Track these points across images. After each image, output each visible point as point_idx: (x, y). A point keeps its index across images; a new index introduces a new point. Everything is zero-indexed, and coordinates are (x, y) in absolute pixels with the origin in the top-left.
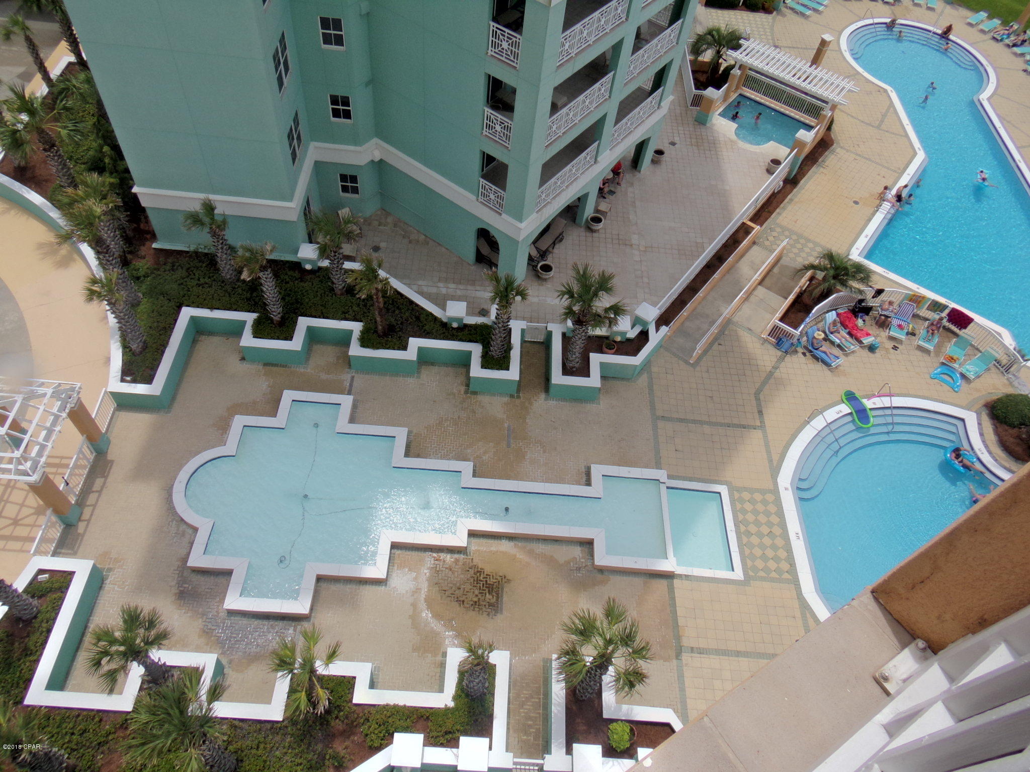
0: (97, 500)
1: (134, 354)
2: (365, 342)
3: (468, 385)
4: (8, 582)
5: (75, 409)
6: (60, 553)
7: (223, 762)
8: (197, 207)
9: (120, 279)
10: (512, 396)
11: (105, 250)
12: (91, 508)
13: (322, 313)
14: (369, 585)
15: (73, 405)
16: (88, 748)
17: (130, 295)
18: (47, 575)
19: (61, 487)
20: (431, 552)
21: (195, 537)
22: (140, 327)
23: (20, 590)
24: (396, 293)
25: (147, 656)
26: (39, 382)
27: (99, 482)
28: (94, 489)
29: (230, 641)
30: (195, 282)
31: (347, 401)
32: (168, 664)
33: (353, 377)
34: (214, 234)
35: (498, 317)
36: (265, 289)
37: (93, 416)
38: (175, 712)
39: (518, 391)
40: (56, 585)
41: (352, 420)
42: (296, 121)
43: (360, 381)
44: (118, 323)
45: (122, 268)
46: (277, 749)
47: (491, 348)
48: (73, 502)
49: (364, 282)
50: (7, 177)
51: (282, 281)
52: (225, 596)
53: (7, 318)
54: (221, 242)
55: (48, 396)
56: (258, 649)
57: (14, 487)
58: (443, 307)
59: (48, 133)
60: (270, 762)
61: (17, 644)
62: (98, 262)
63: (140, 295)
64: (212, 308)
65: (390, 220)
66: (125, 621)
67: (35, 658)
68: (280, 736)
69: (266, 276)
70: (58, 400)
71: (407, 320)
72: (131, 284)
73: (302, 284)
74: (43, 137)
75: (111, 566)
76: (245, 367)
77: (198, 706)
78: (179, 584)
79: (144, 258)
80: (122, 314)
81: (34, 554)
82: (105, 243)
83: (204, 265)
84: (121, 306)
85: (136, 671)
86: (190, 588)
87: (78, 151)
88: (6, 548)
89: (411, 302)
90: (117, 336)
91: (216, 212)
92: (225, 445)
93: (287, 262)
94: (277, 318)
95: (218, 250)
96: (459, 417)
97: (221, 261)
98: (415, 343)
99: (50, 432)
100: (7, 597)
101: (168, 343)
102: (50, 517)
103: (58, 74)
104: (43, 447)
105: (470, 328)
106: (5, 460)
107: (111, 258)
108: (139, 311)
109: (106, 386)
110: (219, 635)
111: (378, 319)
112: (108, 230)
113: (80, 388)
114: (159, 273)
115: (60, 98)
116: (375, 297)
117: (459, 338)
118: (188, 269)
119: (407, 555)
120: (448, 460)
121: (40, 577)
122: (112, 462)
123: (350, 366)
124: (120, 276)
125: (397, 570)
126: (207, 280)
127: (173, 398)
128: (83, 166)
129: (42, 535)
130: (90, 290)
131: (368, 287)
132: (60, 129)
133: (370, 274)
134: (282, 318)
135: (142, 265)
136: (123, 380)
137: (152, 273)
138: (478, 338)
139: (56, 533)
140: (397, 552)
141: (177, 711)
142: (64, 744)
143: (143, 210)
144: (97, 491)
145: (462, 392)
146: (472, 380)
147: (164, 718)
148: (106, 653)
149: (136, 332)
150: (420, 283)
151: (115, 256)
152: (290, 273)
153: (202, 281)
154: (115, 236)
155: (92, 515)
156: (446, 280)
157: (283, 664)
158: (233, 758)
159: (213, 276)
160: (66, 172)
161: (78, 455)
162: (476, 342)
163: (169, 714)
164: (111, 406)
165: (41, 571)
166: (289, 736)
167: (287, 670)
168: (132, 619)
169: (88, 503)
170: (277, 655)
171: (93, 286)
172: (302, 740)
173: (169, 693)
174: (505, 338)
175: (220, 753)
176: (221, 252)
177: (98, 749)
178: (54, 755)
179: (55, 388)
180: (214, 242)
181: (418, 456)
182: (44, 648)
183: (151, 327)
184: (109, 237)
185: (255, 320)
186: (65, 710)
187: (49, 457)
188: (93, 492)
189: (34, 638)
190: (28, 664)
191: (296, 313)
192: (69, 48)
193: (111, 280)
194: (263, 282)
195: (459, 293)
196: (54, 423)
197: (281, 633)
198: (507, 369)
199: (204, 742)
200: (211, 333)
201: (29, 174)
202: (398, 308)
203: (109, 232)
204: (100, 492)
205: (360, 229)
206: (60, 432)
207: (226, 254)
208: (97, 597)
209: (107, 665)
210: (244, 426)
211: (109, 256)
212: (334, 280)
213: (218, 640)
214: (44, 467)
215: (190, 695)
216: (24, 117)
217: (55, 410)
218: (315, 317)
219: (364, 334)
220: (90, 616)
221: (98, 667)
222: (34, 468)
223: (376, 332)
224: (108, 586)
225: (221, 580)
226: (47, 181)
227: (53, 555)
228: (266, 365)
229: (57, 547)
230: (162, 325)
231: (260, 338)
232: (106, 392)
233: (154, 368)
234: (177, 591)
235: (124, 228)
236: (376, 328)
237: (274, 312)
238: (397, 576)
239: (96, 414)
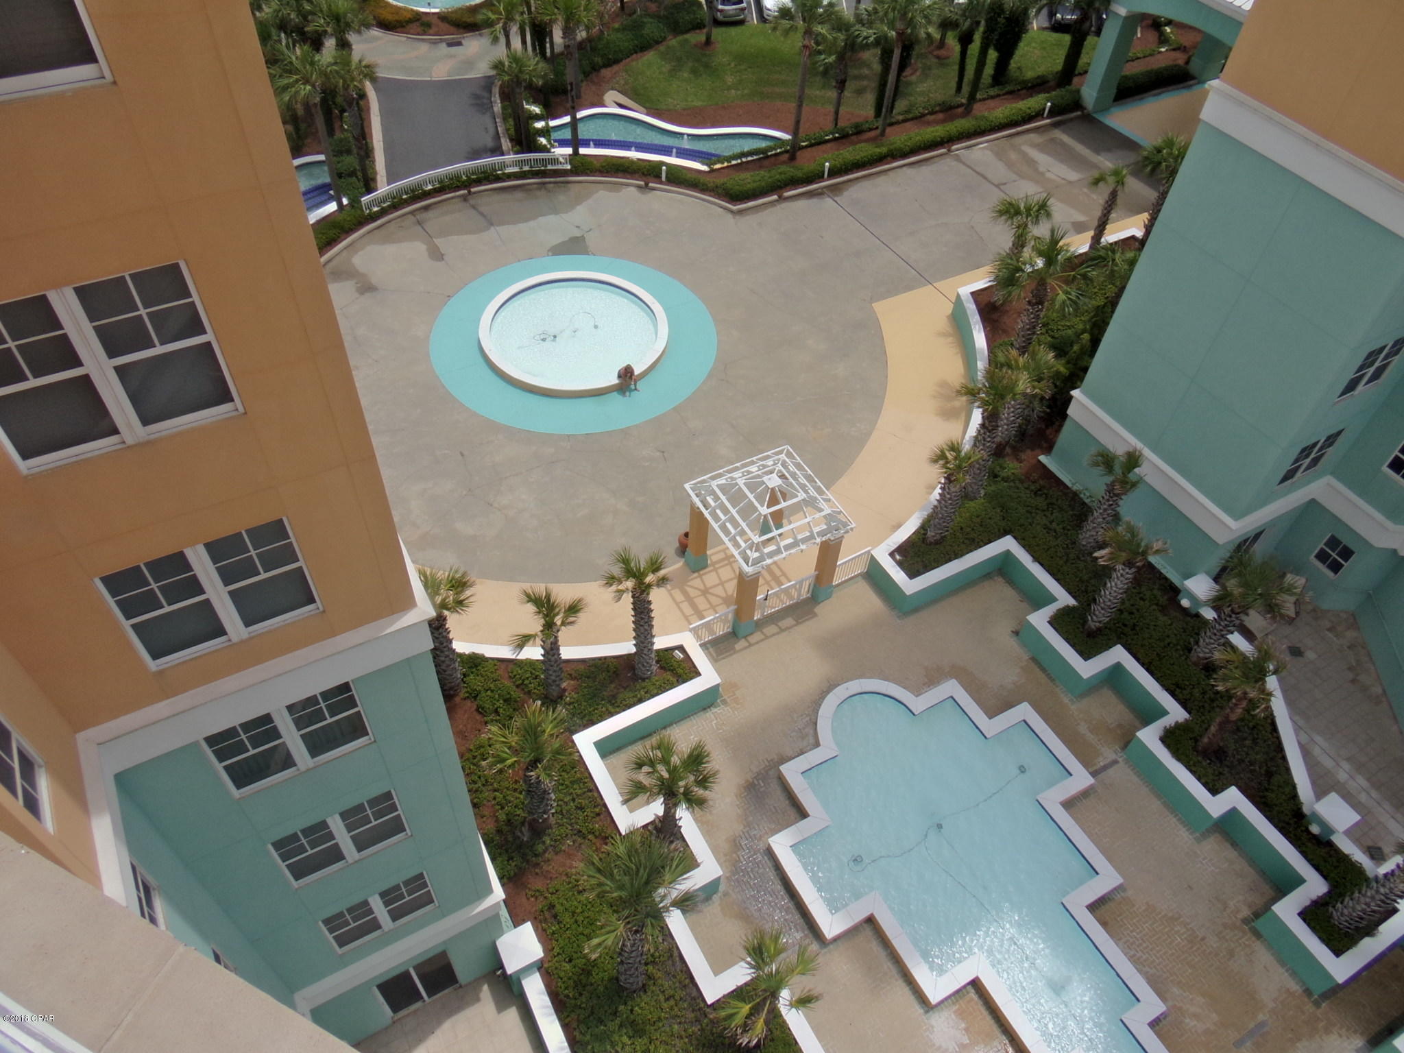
0: (774, 635)
1: (924, 540)
2: (1171, 738)
3: (1257, 915)
4: (654, 631)
5: (831, 543)
6: (707, 649)
7: (633, 970)
8: (1119, 450)
9: (979, 464)
10: (1308, 992)
11: (990, 428)
12: (763, 637)
13: (1150, 663)
14: (911, 989)
15: (832, 539)
16: (571, 825)
17: (973, 485)
18: (682, 656)
19: (760, 597)
20: (1010, 1041)
21: (810, 750)
22: (953, 520)
23: (656, 647)
24: (1269, 721)
25: (676, 805)
26: (827, 495)
27: (789, 621)
28: (780, 624)
29: (744, 876)
30: (1045, 521)
31: (1081, 779)
32: (682, 830)
33: (1115, 762)
34: (1110, 489)
35: (1389, 876)
36: (1109, 585)
37: (838, 563)
38: (644, 874)
39: (1325, 996)
40: (680, 671)
41: (1068, 805)
42: (1331, 440)
43: (1121, 774)
44: (938, 501)
45: (989, 456)
46: (680, 1023)
47: (1339, 905)
48: (755, 618)
49: (1237, 673)
50: (974, 306)
51: (1139, 593)
52: (780, 831)
53: (858, 425)
54: (1111, 503)
55: (823, 514)
56: (756, 914)
57: (730, 564)
58: (1320, 794)
59: (1046, 289)
60: (663, 1026)
61: (613, 686)
62: (975, 434)
63: (982, 492)
64: (1036, 559)
65: (1350, 634)
66: (690, 756)
67: (613, 710)
68: (693, 1015)
69: (1124, 573)
70: (826, 524)
71: (1251, 763)
72: (985, 475)
73: (1159, 614)
74: (1039, 290)
75: (728, 700)
76: (1012, 642)
77: (663, 894)
78: (758, 775)
79: (1021, 462)
80: (948, 496)
81: (690, 630)
82: (996, 422)
83: (1071, 513)
84: (955, 488)
85: (656, 808)
86: (762, 790)
87: (1059, 323)
88: (681, 605)
89: (1280, 748)
90: (925, 514)
91: (1136, 470)
92: (917, 696)
93: (1166, 579)
94: (1093, 624)
95: (1100, 508)
96: (1203, 939)
97: (1092, 522)
98: (1233, 798)
99: (796, 544)
100: (643, 643)
101: (962, 556)
102: (729, 612)
103: (1111, 241)
104: (778, 551)
105: (1332, 852)
106: (745, 537)
107: (989, 439)
108: (967, 505)
109: (874, 547)
110: (741, 858)
111: (1213, 729)
112: (1013, 412)
113: (852, 529)
114: (1020, 486)
115: (1090, 263)
116: (1234, 701)
117: (1304, 849)
118: (1052, 504)
119: (980, 1011)
120: (1137, 969)
121: (677, 651)
122: (815, 615)
123: (1125, 746)
124: (980, 461)
125: (955, 1012)
126: (1059, 528)
127: (916, 610)
128: (1049, 339)
129: (710, 621)
130: (942, 451)
131: (1236, 682)
132: (1060, 292)
133: (1255, 672)
134: (1099, 629)
135: (1012, 467)
136: (892, 555)
137: (1013, 481)
138: (1332, 875)
139: (720, 630)
140: (972, 994)
141: (645, 876)
142: (561, 800)
143: (1064, 416)
144: (780, 628)
145: (1240, 916)
146: (1268, 914)
147: (632, 869)
148: (652, 763)
149: (944, 522)
150: (1318, 739)
151: (995, 439)
152: (1155, 592)
153: (1054, 525)
154: (1014, 422)
155: (757, 643)
156: (1360, 768)
157: (758, 952)
158: (642, 979)
159: (1069, 530)
160: (1029, 334)
161: (796, 584)
162: (1325, 877)
163: (638, 870)
164: (861, 568)
165: (681, 648)
166: (699, 1027)
167: (756, 962)
168: (696, 759)
169: (764, 630)
170: (762, 938)
171: (949, 451)
172: (704, 1045)
173: (656, 853)
174: (1374, 911)
175: (638, 960)
176: (1100, 513)
177: (575, 835)
178: (548, 800)
179: (834, 512)
180: (1103, 498)
181: (1104, 924)
182: (624, 710)
183: (962, 529)
184: (1007, 419)
185: (1068, 606)
186: (587, 775)
187: (775, 563)
188: (777, 625)
189: (628, 694)
190: (604, 709)
191: (1119, 638)
192: (1147, 222)
193: (970, 458)
194: (1114, 575)
195: (1363, 797)
196: (804, 540)
197: (789, 925)
198: (1338, 953)
199: (637, 932)
200: (1010, 582)
201: (995, 316)
202: (1254, 740)
203: (1012, 415)
204: (782, 630)
205: (1297, 613)
206: (802, 551)
207: (1104, 519)
208: (695, 713)
209: (643, 777)
210: (952, 697)
211: (989, 437)
212: (1201, 640)
213: (737, 861)
214: (763, 568)
215: (667, 877)
216: (1040, 263)
217: (816, 530)
218: (1138, 660)
219: (1179, 729)
220: (675, 723)
221: (637, 768)
222: (757, 561)
223: (1196, 740)
224: (709, 714)
225: (792, 812)
226: (1004, 331)
227: (701, 645)
228: (1033, 659)
229: (710, 642)
230: (973, 535)
231: (1055, 628)
232: (869, 551)
233: (927, 568)
234: (751, 780)
235: (1029, 421)
236: (1201, 736)
237: (1096, 616)
238: (947, 1019)
239: (843, 563)
